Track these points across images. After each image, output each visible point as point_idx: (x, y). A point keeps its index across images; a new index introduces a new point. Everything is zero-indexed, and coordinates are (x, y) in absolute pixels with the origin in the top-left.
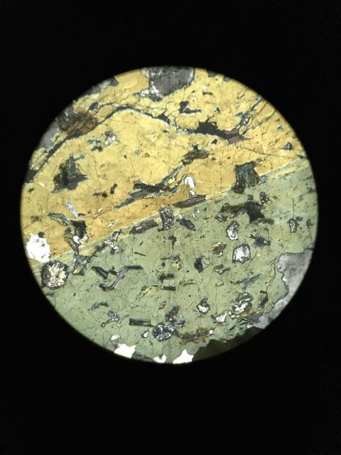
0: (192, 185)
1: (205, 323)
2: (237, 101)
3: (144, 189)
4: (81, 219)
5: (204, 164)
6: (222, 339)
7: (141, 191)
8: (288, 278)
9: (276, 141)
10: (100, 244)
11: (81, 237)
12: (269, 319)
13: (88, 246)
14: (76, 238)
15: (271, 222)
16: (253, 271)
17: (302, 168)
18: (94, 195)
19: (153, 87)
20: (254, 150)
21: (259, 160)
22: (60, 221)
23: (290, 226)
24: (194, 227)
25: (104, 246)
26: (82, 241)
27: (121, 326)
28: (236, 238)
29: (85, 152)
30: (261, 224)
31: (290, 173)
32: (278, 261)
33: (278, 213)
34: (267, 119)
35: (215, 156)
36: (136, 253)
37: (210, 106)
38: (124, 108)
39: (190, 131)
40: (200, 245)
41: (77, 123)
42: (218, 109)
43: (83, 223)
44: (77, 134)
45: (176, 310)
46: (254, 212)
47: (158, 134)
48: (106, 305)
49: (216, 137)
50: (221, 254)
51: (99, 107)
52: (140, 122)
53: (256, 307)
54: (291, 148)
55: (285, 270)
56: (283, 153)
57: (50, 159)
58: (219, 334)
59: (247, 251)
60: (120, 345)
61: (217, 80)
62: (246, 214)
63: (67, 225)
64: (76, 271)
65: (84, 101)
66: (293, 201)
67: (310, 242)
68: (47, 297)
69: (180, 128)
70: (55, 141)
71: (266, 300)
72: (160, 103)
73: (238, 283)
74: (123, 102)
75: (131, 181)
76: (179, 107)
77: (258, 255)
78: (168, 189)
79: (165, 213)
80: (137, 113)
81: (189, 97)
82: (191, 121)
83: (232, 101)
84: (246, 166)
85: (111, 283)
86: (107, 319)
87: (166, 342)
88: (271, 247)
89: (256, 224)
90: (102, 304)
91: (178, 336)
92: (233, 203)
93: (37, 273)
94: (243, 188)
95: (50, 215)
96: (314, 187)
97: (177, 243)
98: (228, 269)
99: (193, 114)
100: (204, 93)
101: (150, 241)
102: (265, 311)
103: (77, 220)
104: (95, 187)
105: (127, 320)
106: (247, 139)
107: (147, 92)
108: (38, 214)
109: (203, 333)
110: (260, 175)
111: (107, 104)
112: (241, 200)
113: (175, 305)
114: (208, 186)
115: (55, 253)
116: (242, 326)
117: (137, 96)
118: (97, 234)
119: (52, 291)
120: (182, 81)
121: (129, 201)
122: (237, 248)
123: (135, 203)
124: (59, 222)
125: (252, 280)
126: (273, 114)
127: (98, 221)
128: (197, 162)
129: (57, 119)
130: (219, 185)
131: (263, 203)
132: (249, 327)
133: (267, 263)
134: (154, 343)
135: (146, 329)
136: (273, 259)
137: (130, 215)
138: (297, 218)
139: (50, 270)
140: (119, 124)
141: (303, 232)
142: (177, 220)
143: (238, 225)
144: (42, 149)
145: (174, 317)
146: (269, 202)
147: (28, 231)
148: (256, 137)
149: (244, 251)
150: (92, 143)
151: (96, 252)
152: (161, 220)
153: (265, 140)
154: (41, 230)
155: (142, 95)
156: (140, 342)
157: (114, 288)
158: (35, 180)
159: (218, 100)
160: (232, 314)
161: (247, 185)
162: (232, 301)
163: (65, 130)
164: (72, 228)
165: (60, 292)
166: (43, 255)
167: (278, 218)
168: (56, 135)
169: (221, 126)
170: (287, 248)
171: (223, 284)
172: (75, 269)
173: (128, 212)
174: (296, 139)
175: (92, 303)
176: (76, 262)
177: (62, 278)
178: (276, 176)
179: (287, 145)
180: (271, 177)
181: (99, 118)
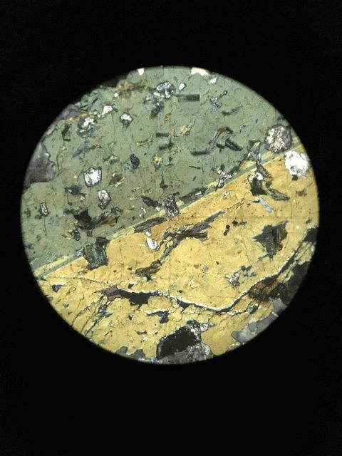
0: (150, 241)
1: (123, 103)
2: (111, 329)
3: (197, 232)
4: (257, 198)
5: (139, 263)
7: (200, 230)
8: (43, 157)
9: (69, 293)
10: (235, 174)
11: (255, 180)
13: (248, 171)
14: (260, 178)
15: (67, 212)
16: (80, 161)
17: (41, 268)
18: (246, 222)
19: (196, 334)
20: (91, 281)
21: (84, 272)
22: (277, 194)
23: (47, 209)
24: (144, 200)
25: (231, 173)
26: (254, 175)
27: (207, 93)
28: (100, 192)
29: (258, 264)
30: (77, 209)
31: (52, 262)
32: (55, 173)
33: (61, 222)
34: (80, 313)
35: (130, 272)
36: (199, 168)
37: (139, 320)
38: (223, 311)
40: (135, 183)
41: (269, 291)
42: (130, 318)
43: (253, 195)
44: (269, 281)
45: (154, 114)
46: (85, 220)
47: (188, 288)
48: (225, 114)
49: (130, 291)
50: (114, 175)
51: (249, 310)
52: (207, 299)
53: (73, 125)
54: (55, 288)
55: (48, 164)
56: (61, 282)
57: (293, 254)
58: (107, 95)
59: (87, 180)
60: (207, 74)
61: (134, 348)
62: (93, 217)
63: (270, 190)
64: (258, 144)
65: (263, 315)
66: (46, 235)
67: (26, 195)
70: (289, 273)
71: (64, 133)
72: (188, 320)
73: (94, 147)
74: (225, 317)
75: (210, 239)
76: (169, 316)
77: (75, 177)
78: (173, 235)
79: (173, 211)
81: (161, 327)
82: (156, 305)
83: (117, 328)
84: (97, 265)
85: (221, 135)
86: (223, 99)
87: (161, 81)
88: (64, 186)
89: (81, 208)
90: (228, 114)
91: (149, 88)
92: (107, 228)
93: (296, 140)
94: (97, 243)
95: (287, 199)
96: (27, 250)
97: (158, 182)
98: (105, 160)
99: (155, 311)
100: (145, 333)
101: (186, 181)
102: (64, 121)
103: (261, 196)
104: (245, 230)
105: (202, 99)
106: (99, 292)
107: (202, 329)
108: (299, 198)
109: (124, 93)
110: (82, 257)
111: (240, 313)
112: (99, 231)
113: (155, 120)
114: (133, 242)
115: (280, 160)
116: (86, 103)
117: (211, 324)
118: (240, 184)
121: (211, 219)
122: (98, 182)
123: (204, 219)
124: (278, 192)
125: (80, 151)
127: (239, 196)
128: (146, 264)
129: (291, 295)
130: (122, 243)
131: (77, 230)
132: (79, 104)
133: (65, 170)
134: (172, 78)
135: (182, 93)
136: (60, 175)
137: (208, 207)
138: (40, 218)
139: (283, 144)
140: (227, 295)
141: (33, 204)
142: (160, 205)
143: (100, 206)
144: (301, 263)
145: (155, 107)
146: (70, 231)
147: (308, 181)
148: (90, 294)
149: (91, 180)
150: (253, 273)
151: (240, 165)
152: (177, 203)
153: (80, 293)
154: (296, 183)
155: (207, 325)
156: (187, 78)
157: (218, 130)
158: (305, 232)
159: (131, 328)
160: (96, 115)
161: (95, 247)
162: (98, 128)
163: (279, 284)
164: (265, 188)
165: (271, 123)
166: (292, 158)
167: (60, 216)
168: (288, 279)
169: (126, 303)
170: (48, 187)
171: (109, 144)
172: (259, 147)
173: (210, 209)
174: (49, 296)
175: (239, 114)
176: (258, 153)
177: (270, 137)
178: (66, 258)
179: (59, 289)
180: (71, 256)
181: (247, 299)
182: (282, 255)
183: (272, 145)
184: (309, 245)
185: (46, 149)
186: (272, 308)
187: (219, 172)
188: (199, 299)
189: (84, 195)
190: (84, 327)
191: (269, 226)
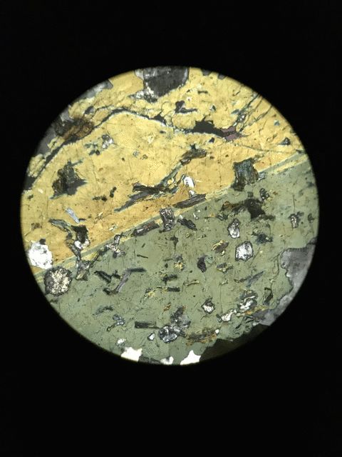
0: (191, 185)
1: (211, 323)
2: (233, 98)
3: (143, 192)
4: (82, 223)
5: (203, 163)
6: (227, 338)
7: (140, 193)
8: (293, 273)
9: (274, 137)
10: (102, 249)
11: (83, 242)
12: (275, 315)
13: (90, 251)
14: (78, 244)
15: (272, 218)
16: (256, 268)
17: (300, 163)
18: (93, 199)
19: (148, 88)
20: (252, 147)
21: (258, 156)
22: (60, 226)
23: (291, 222)
24: (195, 226)
25: (106, 250)
26: (84, 246)
27: (127, 329)
28: (238, 236)
29: (83, 156)
30: (262, 221)
31: (289, 168)
32: (281, 257)
33: (279, 208)
34: (264, 115)
35: (212, 155)
36: (138, 256)
37: (205, 105)
38: (120, 111)
39: (187, 131)
40: (203, 244)
41: (73, 129)
42: (214, 107)
43: (85, 227)
44: (73, 139)
45: (181, 311)
47: (155, 135)
48: (111, 309)
49: (213, 136)
50: (223, 252)
51: (94, 110)
52: (137, 124)
53: (261, 304)
54: (289, 143)
55: (289, 266)
56: (281, 148)
57: (48, 165)
58: (225, 333)
59: (250, 249)
60: (126, 348)
61: (212, 78)
62: (246, 211)
63: (68, 230)
64: (79, 277)
65: (80, 105)
66: (294, 196)
67: (312, 237)
68: (52, 303)
69: (177, 128)
71: (270, 297)
72: (156, 103)
73: (242, 280)
74: (119, 105)
75: (130, 184)
76: (175, 107)
77: (261, 252)
78: (167, 190)
79: (166, 214)
80: (133, 115)
81: (184, 97)
82: (188, 120)
83: (227, 98)
84: (245, 163)
85: (115, 287)
86: (112, 323)
87: (172, 344)
88: (274, 243)
89: (258, 221)
90: (107, 308)
91: (184, 337)
92: (233, 200)
93: (40, 280)
94: (243, 185)
96: (313, 181)
97: (179, 244)
98: (231, 268)
99: (188, 114)
100: (199, 92)
101: (152, 243)
102: (270, 308)
103: (78, 225)
104: (95, 191)
105: (133, 322)
106: (244, 136)
107: (142, 94)
108: (39, 221)
109: (209, 332)
110: (259, 171)
111: (103, 107)
112: (241, 197)
113: (180, 305)
114: (208, 185)
115: (57, 260)
116: (247, 324)
117: (132, 98)
118: (98, 238)
119: (56, 298)
120: (176, 80)
121: (129, 204)
122: (239, 246)
123: (135, 205)
124: (60, 228)
125: (255, 277)
126: (269, 110)
127: (99, 226)
128: (195, 162)
129: (53, 125)
130: (218, 184)
131: (263, 200)
132: (255, 324)
133: (270, 260)
134: (161, 346)
135: (152, 331)
136: (276, 254)
137: (131, 217)
138: (298, 213)
139: (53, 276)
140: (116, 126)
141: (305, 227)
142: (179, 220)
143: (239, 223)
144: (39, 156)
145: (180, 318)
146: (269, 198)
147: (30, 238)
148: (253, 134)
149: (246, 249)
150: (89, 147)
151: (98, 257)
152: (162, 222)
153: (262, 136)
154: (42, 237)
155: (137, 97)
156: (147, 345)
157: (118, 292)
158: (34, 186)
159: (214, 98)
160: (238, 312)
161: (246, 182)
162: (237, 300)
163: (62, 135)
164: (74, 233)
165: (63, 298)
166: (45, 261)
167: (279, 214)
168: (53, 140)
169: (218, 124)
170: (290, 243)
171: (227, 283)
172: (78, 274)
173: (129, 214)
174: (294, 134)
175: (96, 307)
176: (79, 268)
177: (66, 283)
178: (275, 172)
179: (284, 141)
180: (270, 173)
181: (95, 121)
182: (59, 164)
183: (65, 275)
184: (31, 173)
185: (289, 281)
186: (71, 112)
187: (118, 251)
188: (144, 124)
189: (254, 234)
190: (260, 103)
191: (70, 194)
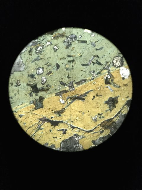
0: (61, 100)
1: (55, 42)
2: (42, 135)
3: (81, 98)
4: (107, 86)
5: (56, 108)
6: (48, 35)
7: (82, 97)
8: (20, 61)
9: (26, 118)
10: (99, 75)
11: (107, 78)
13: (104, 74)
14: (109, 77)
15: (28, 85)
16: (35, 64)
17: (15, 107)
18: (102, 95)
19: (77, 140)
20: (35, 114)
21: (33, 110)
22: (115, 84)
23: (20, 83)
24: (60, 83)
25: (97, 74)
26: (107, 76)
27: (90, 40)
28: (42, 78)
29: (105, 113)
30: (32, 84)
31: (20, 105)
32: (24, 68)
33: (25, 89)
34: (30, 127)
35: (52, 112)
36: (84, 71)
37: (54, 132)
38: (89, 131)
40: (57, 75)
41: (109, 125)
42: (51, 131)
43: (106, 84)
44: (109, 120)
45: (67, 47)
46: (35, 89)
47: (75, 121)
48: (97, 49)
49: (51, 120)
50: (49, 71)
51: (100, 132)
52: (83, 126)
53: (34, 49)
54: (20, 115)
55: (22, 64)
57: (120, 110)
58: (48, 37)
59: (37, 72)
61: (51, 143)
62: (38, 88)
63: (113, 83)
65: (106, 134)
66: (19, 94)
67: (12, 76)
70: (118, 118)
71: (30, 52)
72: (74, 134)
73: (41, 59)
74: (90, 134)
75: (86, 101)
76: (67, 132)
77: (33, 70)
78: (71, 98)
79: (72, 88)
81: (63, 136)
82: (62, 127)
83: (45, 135)
84: (39, 108)
85: (94, 59)
86: (96, 43)
87: (71, 34)
88: (27, 74)
89: (34, 84)
90: (98, 50)
91: (66, 36)
92: (44, 93)
93: (125, 62)
94: (39, 99)
95: (120, 87)
96: (10, 99)
97: (67, 75)
98: (45, 64)
99: (61, 129)
100: (56, 138)
101: (78, 76)
102: (30, 47)
103: (109, 85)
104: (101, 98)
105: (88, 43)
106: (38, 119)
107: (80, 138)
108: (125, 87)
109: (56, 38)
110: (33, 104)
111: (96, 133)
112: (40, 94)
113: (68, 49)
114: (54, 99)
115: (118, 71)
116: (40, 40)
117: (84, 136)
118: (100, 79)
119: (119, 55)
120: (65, 143)
121: (87, 93)
122: (42, 74)
123: (85, 92)
124: (116, 84)
125: (35, 60)
126: (27, 130)
127: (100, 84)
128: (58, 110)
129: (118, 127)
130: (50, 100)
131: (31, 92)
132: (36, 40)
133: (29, 67)
134: (76, 33)
135: (80, 39)
136: (26, 69)
138: (17, 86)
139: (120, 64)
140: (91, 125)
141: (14, 80)
142: (67, 85)
143: (42, 83)
144: (123, 114)
146: (29, 93)
147: (129, 80)
148: (35, 120)
149: (39, 72)
150: (103, 117)
151: (101, 71)
152: (74, 85)
153: (31, 119)
154: (124, 81)
155: (82, 137)
156: (82, 33)
157: (93, 56)
158: (126, 101)
159: (50, 135)
160: (43, 46)
162: (44, 51)
163: (114, 122)
164: (110, 82)
165: (116, 55)
166: (123, 70)
167: (25, 86)
168: (117, 120)
169: (49, 124)
170: (21, 74)
171: (48, 58)
172: (110, 64)
173: (87, 89)
174: (17, 119)
175: (103, 50)
176: (109, 67)
177: (115, 61)
178: (26, 104)
179: (22, 116)
180: (28, 103)
181: (100, 127)
182: (115, 110)
183: (115, 64)
184: (127, 107)
185: (22, 58)
186: (109, 132)
187: (92, 73)
188: (79, 126)
190: (31, 133)
191: (111, 98)
